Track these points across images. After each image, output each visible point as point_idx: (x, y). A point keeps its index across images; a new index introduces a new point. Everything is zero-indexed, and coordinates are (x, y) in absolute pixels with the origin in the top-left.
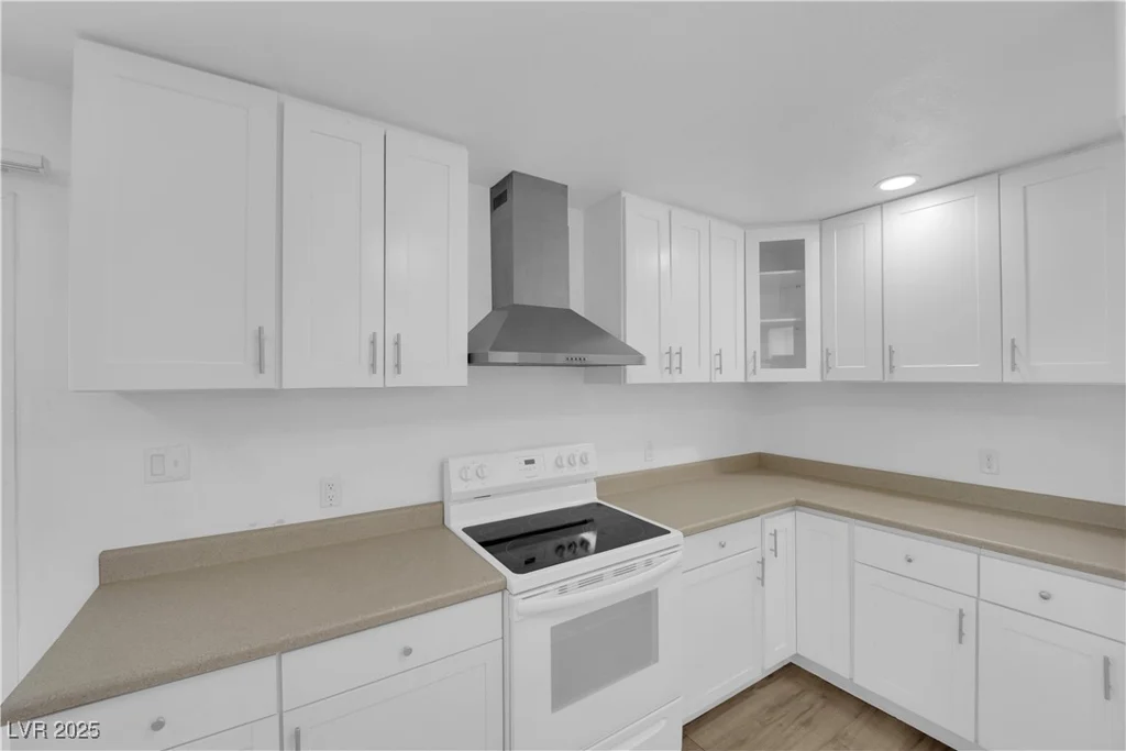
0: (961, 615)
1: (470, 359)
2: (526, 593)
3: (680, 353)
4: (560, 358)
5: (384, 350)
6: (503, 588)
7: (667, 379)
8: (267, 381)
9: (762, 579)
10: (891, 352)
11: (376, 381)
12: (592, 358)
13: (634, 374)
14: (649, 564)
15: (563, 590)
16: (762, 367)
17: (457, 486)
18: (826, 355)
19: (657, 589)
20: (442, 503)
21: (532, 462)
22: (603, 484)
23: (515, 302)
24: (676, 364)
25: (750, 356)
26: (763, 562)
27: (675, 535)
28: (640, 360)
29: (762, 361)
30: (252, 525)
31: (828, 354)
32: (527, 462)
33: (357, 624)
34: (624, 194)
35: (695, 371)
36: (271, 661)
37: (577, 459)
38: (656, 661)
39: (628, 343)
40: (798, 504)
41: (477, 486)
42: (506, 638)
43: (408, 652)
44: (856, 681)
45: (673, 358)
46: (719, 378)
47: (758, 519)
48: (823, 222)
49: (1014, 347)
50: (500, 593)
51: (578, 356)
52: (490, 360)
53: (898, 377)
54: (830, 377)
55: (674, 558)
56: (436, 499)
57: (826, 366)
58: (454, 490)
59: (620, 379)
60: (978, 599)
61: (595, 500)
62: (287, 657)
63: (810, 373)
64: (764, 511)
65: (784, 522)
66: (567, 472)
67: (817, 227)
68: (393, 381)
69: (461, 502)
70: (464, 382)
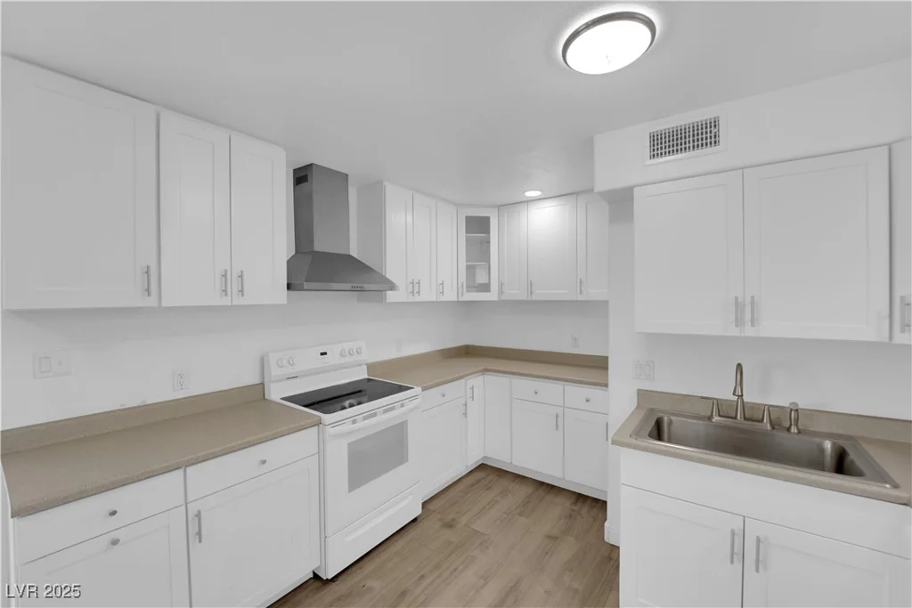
0: (557, 416)
1: (289, 287)
2: (334, 424)
3: (419, 283)
4: (348, 286)
5: (231, 281)
6: (319, 423)
7: (411, 299)
8: (151, 302)
9: (465, 414)
10: (531, 284)
11: (226, 301)
12: (367, 286)
13: (391, 296)
14: (402, 406)
15: (354, 422)
16: (467, 291)
17: (275, 371)
18: (501, 285)
19: (406, 421)
20: (262, 384)
21: (325, 354)
22: (371, 367)
23: (315, 250)
24: (416, 290)
25: (460, 285)
26: (466, 405)
27: (417, 390)
28: (392, 287)
29: (467, 287)
30: (121, 405)
31: (502, 284)
32: (322, 354)
33: (234, 447)
34: (386, 183)
35: (427, 295)
36: (180, 473)
37: (355, 351)
38: (407, 461)
39: (387, 276)
40: (486, 371)
41: (290, 371)
42: (321, 454)
43: (264, 462)
44: (514, 463)
45: (415, 286)
46: (443, 298)
47: (463, 381)
48: (501, 207)
49: (581, 282)
50: (316, 427)
51: (360, 285)
52: (305, 287)
53: (535, 298)
54: (503, 298)
55: (416, 402)
56: (258, 382)
57: (501, 292)
58: (273, 373)
59: (382, 299)
60: (564, 407)
61: (366, 377)
62: (189, 470)
63: (492, 296)
64: (468, 375)
65: (477, 382)
66: (349, 359)
67: (497, 210)
68: (238, 301)
69: (278, 381)
70: (284, 301)
